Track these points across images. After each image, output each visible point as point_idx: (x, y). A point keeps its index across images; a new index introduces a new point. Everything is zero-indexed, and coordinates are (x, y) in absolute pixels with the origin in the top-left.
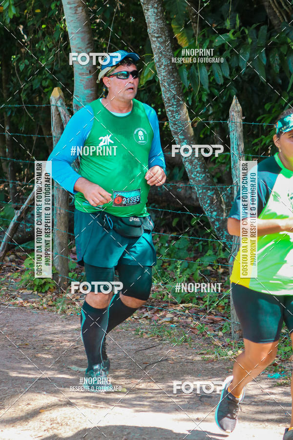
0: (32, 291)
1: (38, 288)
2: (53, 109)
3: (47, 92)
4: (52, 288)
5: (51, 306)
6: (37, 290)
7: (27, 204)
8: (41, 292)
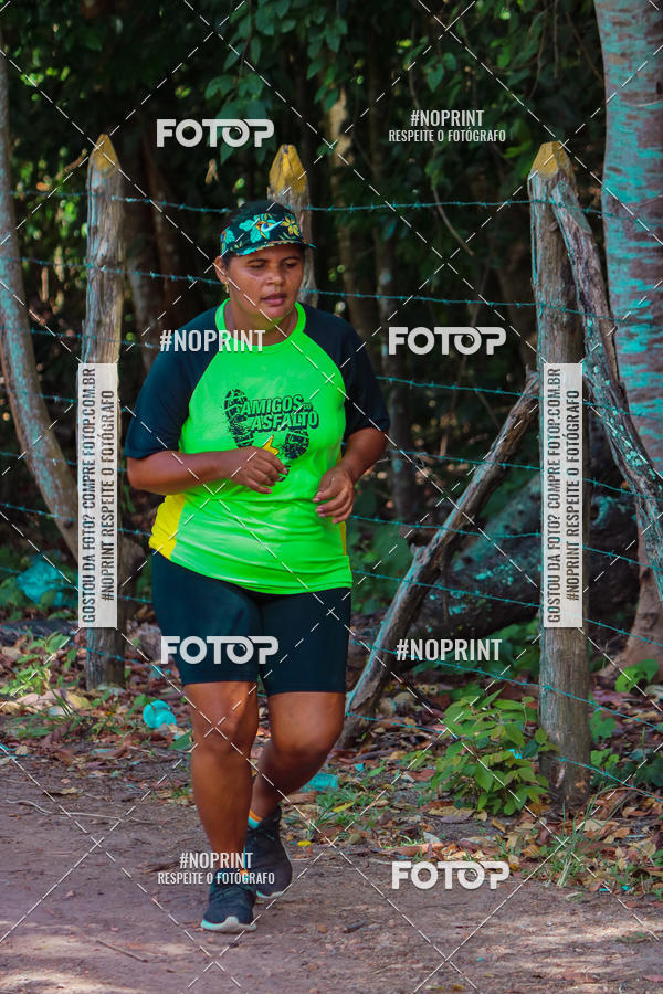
0: (469, 812)
1: (490, 800)
2: (537, 213)
3: (515, 159)
4: (538, 801)
5: (534, 860)
6: (488, 808)
7: (454, 525)
8: (501, 815)
